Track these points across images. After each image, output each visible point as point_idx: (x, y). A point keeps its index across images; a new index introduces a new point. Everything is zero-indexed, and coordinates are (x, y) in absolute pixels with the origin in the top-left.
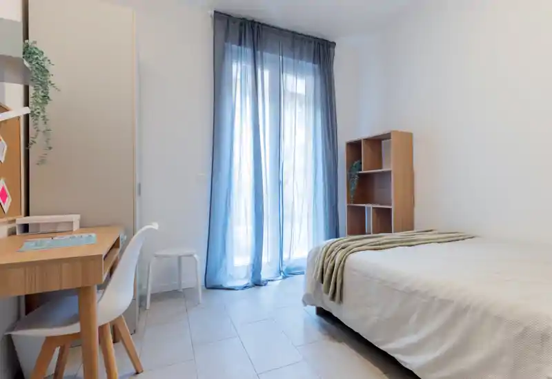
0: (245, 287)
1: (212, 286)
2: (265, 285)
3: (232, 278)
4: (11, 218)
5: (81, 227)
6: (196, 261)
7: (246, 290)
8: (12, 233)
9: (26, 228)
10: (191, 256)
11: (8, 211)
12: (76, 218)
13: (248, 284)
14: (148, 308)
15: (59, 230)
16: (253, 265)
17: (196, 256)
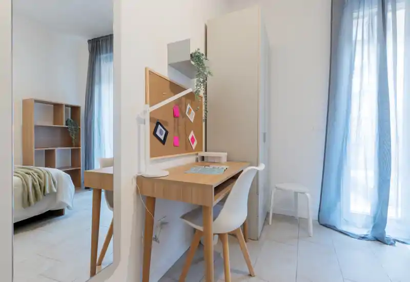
0: (363, 238)
1: (325, 224)
2: (391, 244)
3: (347, 222)
4: (196, 153)
5: (228, 161)
6: (308, 199)
7: (364, 242)
8: (197, 161)
9: (203, 158)
10: (303, 193)
11: (195, 149)
12: (224, 155)
13: (367, 235)
14: (270, 223)
15: (216, 162)
16: (375, 218)
17: (308, 195)
